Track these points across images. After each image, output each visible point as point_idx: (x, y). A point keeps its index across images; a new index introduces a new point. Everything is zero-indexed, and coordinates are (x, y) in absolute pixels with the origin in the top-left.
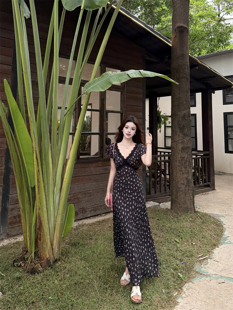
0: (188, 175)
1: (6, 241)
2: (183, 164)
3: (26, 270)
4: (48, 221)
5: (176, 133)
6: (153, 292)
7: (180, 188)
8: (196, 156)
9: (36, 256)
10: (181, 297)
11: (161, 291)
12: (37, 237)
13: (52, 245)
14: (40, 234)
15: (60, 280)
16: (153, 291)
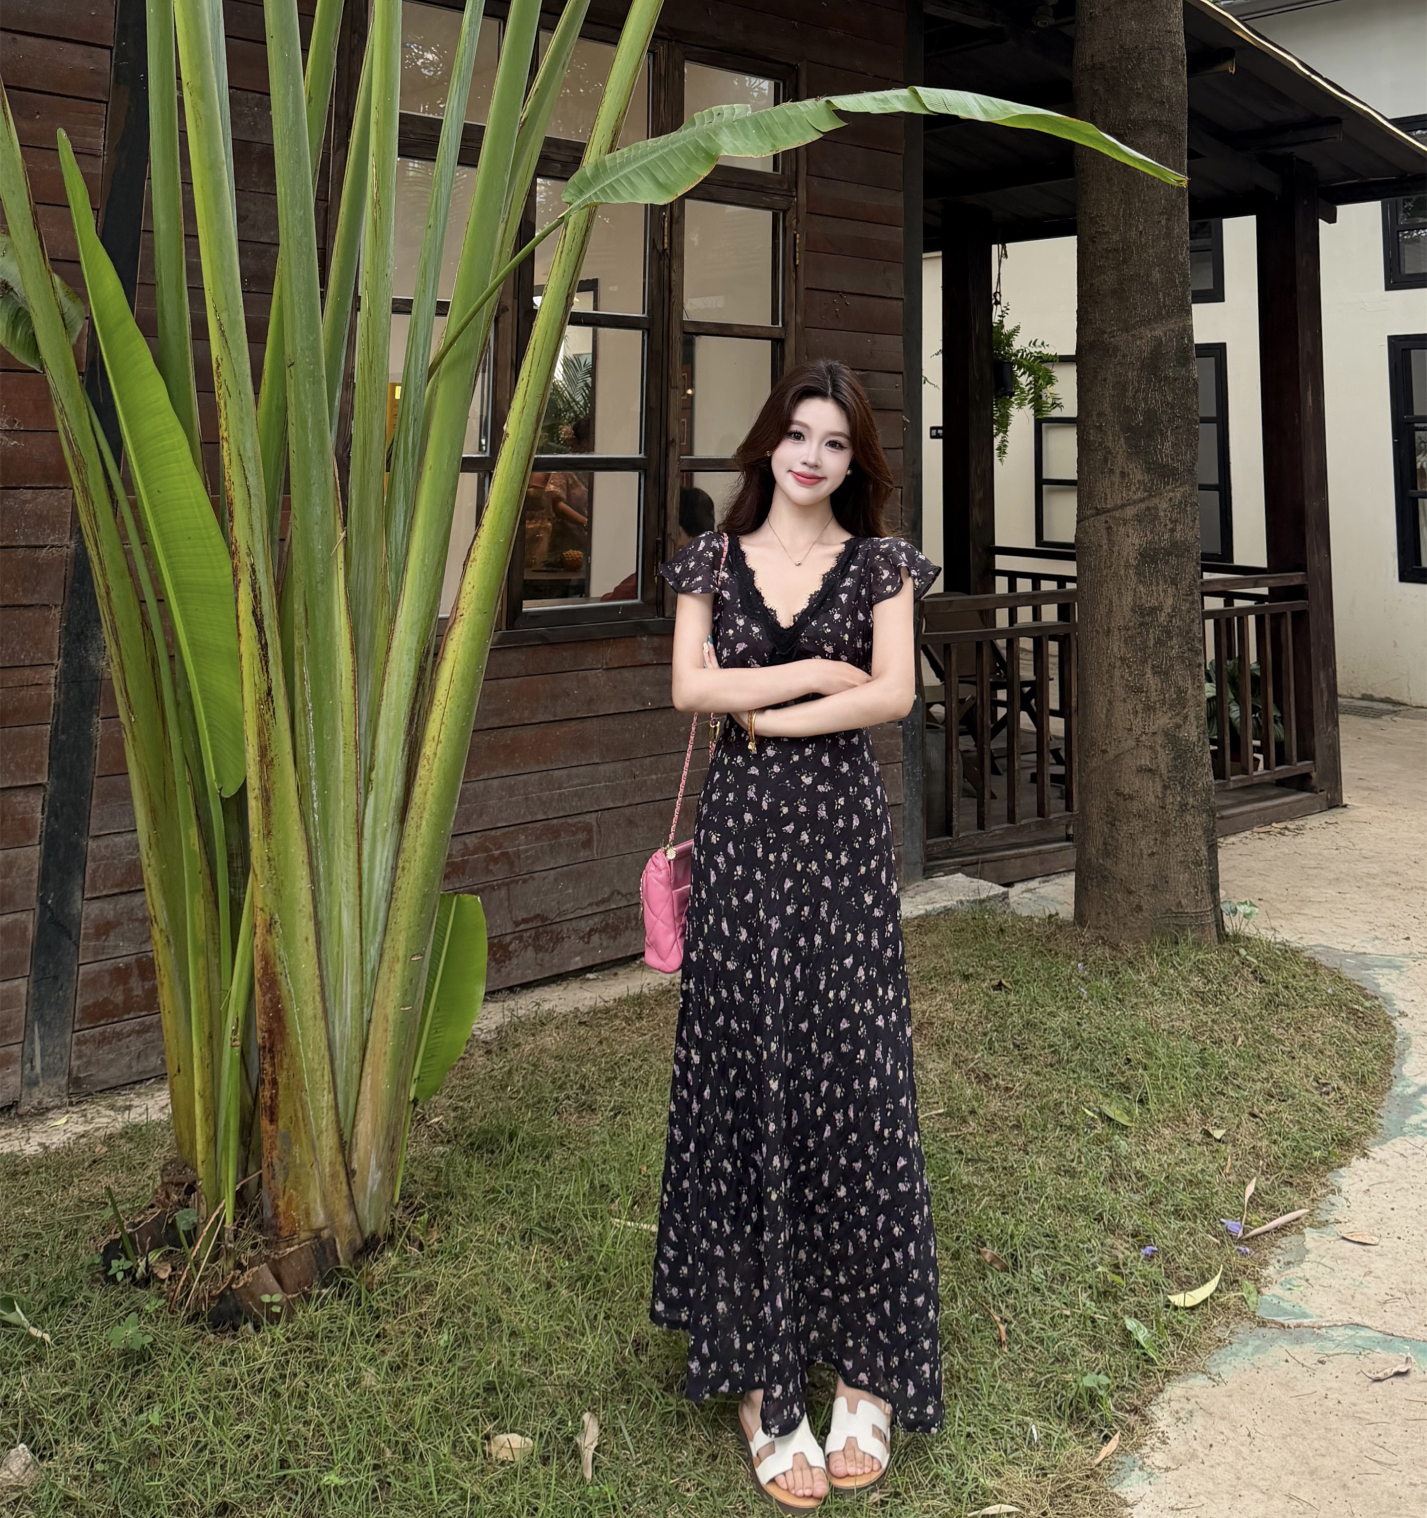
0: (1178, 720)
1: (64, 1120)
2: (1149, 651)
3: (181, 1304)
4: (324, 999)
5: (1106, 460)
6: (969, 1435)
7: (1131, 798)
8: (1229, 602)
9: (244, 1218)
10: (1141, 1469)
11: (1016, 1431)
12: (256, 1099)
13: (345, 1146)
14: (274, 1083)
15: (396, 1368)
16: (971, 1429)
